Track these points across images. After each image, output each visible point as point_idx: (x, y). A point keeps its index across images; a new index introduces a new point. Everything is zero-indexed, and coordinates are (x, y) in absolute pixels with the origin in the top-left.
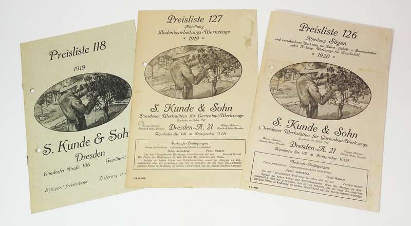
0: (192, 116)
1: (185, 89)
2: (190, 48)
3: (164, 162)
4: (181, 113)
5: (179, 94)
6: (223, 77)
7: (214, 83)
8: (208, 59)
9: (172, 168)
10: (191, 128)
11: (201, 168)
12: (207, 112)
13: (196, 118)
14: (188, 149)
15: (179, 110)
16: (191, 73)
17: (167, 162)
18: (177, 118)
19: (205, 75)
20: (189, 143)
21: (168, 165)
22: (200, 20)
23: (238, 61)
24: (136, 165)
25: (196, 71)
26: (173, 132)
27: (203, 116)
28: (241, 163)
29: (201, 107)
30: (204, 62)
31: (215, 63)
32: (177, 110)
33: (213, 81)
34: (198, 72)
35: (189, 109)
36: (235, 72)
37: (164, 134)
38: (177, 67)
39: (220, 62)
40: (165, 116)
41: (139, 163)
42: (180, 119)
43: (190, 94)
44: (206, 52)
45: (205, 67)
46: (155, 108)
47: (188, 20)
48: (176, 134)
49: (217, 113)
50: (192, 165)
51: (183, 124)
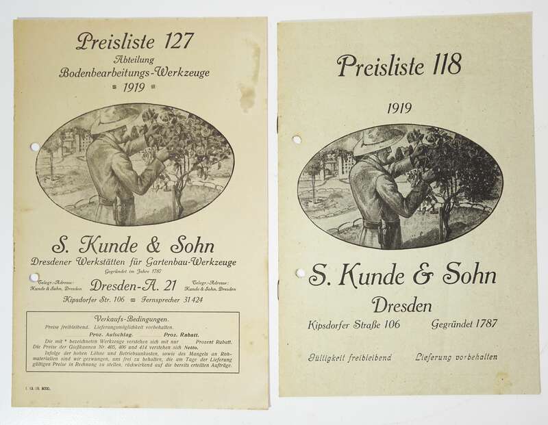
0: (135, 262)
1: (119, 203)
2: (127, 110)
3: (83, 357)
4: (112, 255)
5: (107, 214)
6: (196, 179)
7: (178, 191)
8: (165, 136)
9: (98, 368)
10: (133, 287)
11: (154, 369)
12: (165, 253)
13: (142, 266)
14: (128, 331)
15: (108, 249)
16: (130, 168)
17: (89, 356)
18: (106, 267)
19: (159, 174)
20: (131, 319)
21: (91, 362)
22: (146, 43)
23: (226, 142)
24: (31, 361)
25: (140, 164)
26: (98, 295)
27: (156, 263)
28: (230, 360)
29: (153, 243)
30: (156, 143)
31: (178, 145)
32: (105, 249)
33: (175, 187)
34: (145, 167)
35: (129, 246)
36: (219, 167)
37: (82, 300)
38: (101, 155)
39: (189, 143)
40: (81, 262)
41: (34, 359)
42: (112, 268)
43: (130, 213)
44: (159, 121)
45: (158, 154)
46: (61, 246)
47: (121, 44)
48: (104, 299)
49: (184, 256)
50: (137, 362)
51: (117, 279)
